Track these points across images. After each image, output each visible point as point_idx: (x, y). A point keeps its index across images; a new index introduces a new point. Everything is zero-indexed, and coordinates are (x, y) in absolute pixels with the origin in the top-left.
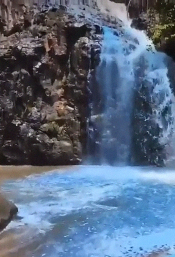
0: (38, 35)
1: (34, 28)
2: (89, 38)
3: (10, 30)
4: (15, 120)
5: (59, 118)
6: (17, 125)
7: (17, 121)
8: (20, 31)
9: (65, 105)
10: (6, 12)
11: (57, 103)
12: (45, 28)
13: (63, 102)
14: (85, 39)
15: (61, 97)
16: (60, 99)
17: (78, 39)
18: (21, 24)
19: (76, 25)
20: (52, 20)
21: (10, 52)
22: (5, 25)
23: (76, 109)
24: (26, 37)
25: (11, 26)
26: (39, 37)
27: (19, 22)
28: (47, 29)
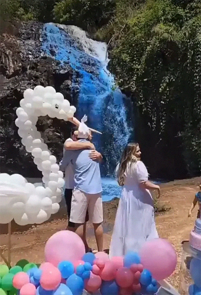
0: (33, 79)
1: (30, 73)
2: (72, 81)
3: (11, 74)
4: (16, 143)
5: (49, 142)
6: (17, 147)
7: (17, 144)
8: (19, 75)
9: (53, 132)
10: (7, 61)
11: (47, 130)
12: (38, 74)
13: (52, 130)
14: (69, 82)
15: (51, 126)
16: (49, 127)
17: (63, 82)
18: (20, 70)
19: (62, 72)
20: (43, 68)
21: (11, 93)
22: (7, 70)
23: (61, 134)
24: (23, 80)
25: (12, 71)
26: (33, 80)
27: (18, 68)
28: (40, 75)
